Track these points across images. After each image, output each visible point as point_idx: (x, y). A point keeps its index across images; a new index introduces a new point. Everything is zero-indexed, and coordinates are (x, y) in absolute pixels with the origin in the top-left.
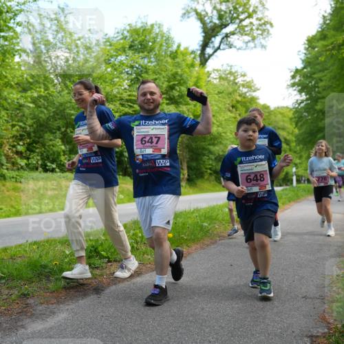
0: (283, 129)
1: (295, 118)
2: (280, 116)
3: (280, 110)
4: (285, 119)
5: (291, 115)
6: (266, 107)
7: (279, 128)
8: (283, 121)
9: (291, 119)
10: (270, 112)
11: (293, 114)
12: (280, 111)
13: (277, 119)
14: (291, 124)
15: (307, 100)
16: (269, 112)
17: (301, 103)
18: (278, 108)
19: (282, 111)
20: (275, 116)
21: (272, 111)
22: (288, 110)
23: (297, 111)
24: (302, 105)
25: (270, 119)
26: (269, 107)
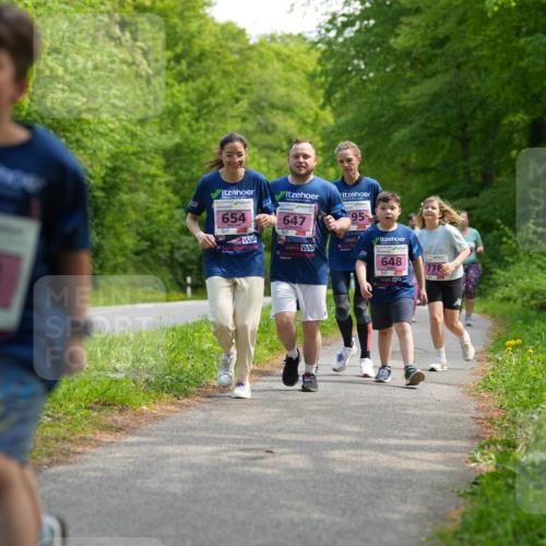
0: (287, 109)
1: (325, 73)
2: (278, 65)
3: (277, 46)
4: (292, 75)
5: (311, 62)
6: (234, 34)
7: (273, 106)
8: (288, 83)
9: (312, 77)
10: (247, 52)
11: (319, 61)
12: (277, 49)
13: (267, 75)
14: (312, 94)
15: (365, 15)
16: (240, 52)
17: (344, 25)
18: (273, 38)
19: (286, 51)
20: (262, 67)
21: (252, 48)
22: (304, 47)
23: (331, 52)
24: (349, 33)
25: (243, 75)
26: (242, 32)
